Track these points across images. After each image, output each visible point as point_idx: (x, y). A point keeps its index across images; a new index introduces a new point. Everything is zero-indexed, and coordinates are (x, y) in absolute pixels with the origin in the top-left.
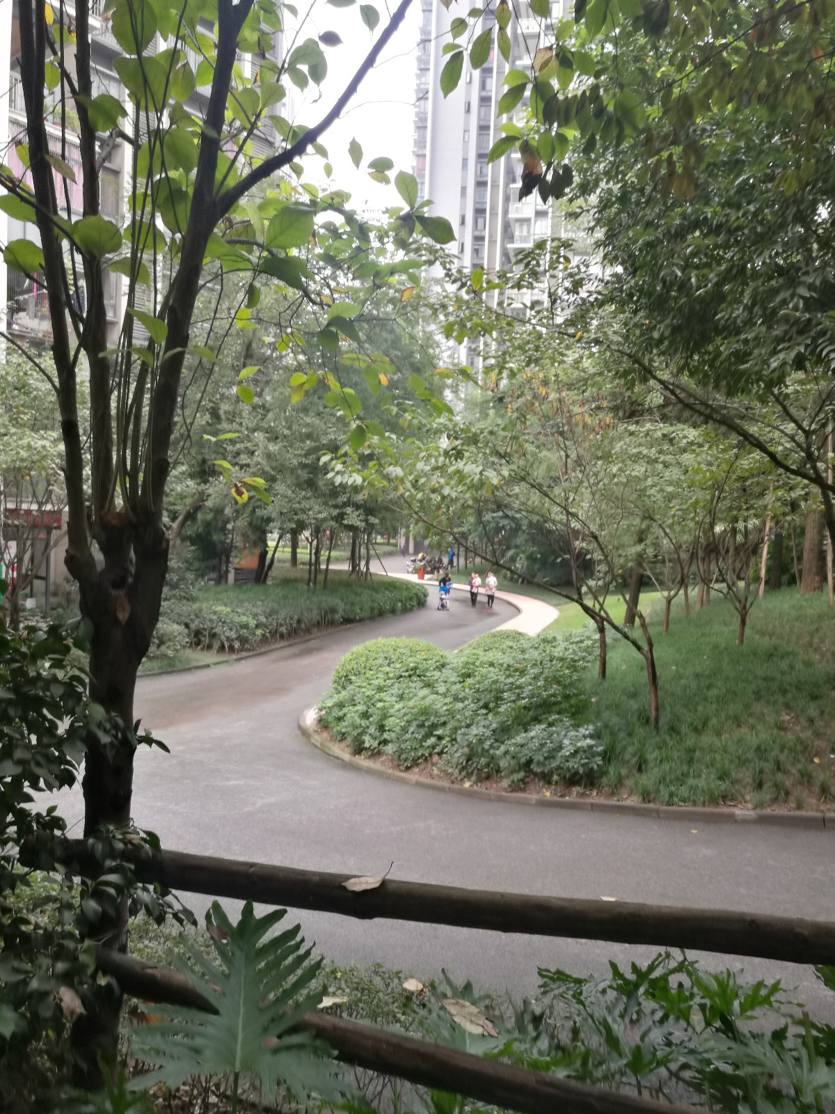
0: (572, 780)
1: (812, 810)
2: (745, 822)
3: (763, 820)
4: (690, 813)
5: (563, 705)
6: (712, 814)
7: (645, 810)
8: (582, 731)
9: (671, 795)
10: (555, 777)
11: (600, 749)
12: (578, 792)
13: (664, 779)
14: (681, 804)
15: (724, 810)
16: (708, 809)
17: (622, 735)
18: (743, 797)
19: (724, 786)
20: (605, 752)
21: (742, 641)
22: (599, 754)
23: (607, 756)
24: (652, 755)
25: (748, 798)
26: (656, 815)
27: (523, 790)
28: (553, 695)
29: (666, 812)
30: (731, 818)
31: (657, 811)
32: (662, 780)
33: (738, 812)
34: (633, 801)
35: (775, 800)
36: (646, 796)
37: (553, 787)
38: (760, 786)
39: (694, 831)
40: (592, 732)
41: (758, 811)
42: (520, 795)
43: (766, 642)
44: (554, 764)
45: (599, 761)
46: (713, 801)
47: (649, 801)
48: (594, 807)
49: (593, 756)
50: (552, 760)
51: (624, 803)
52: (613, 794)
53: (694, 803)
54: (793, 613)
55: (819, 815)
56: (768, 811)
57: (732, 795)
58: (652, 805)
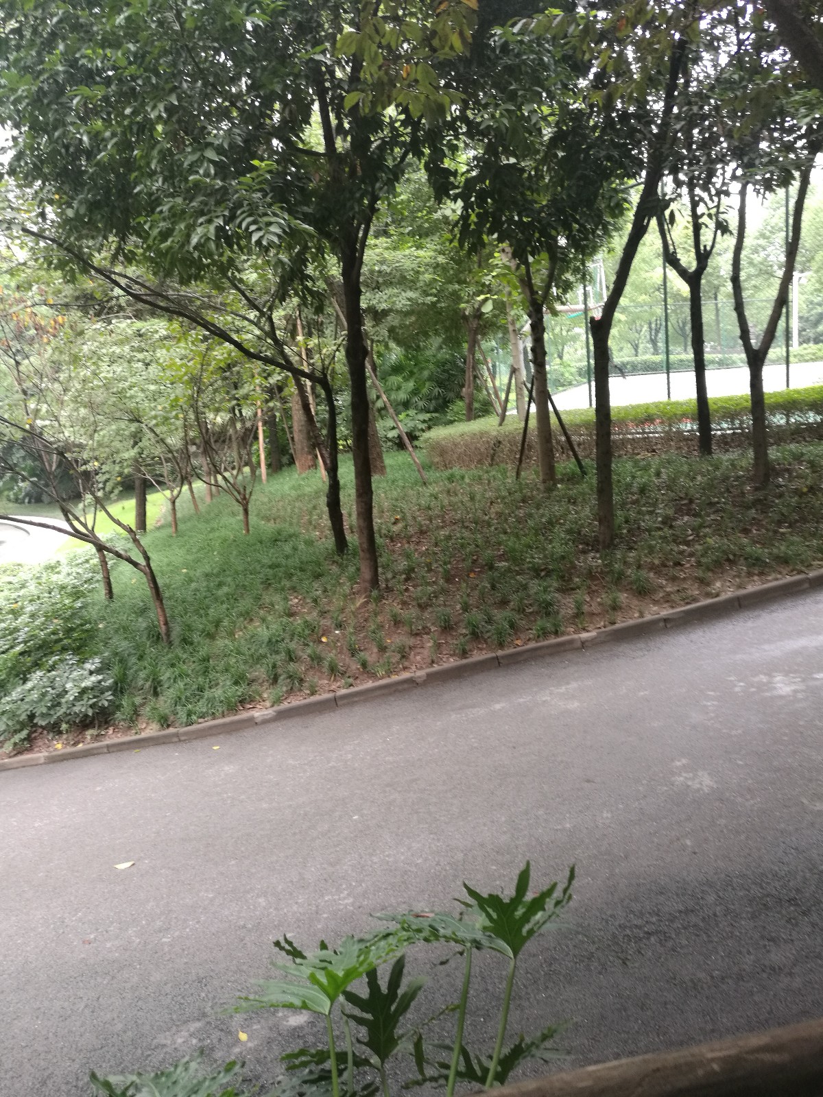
0: (84, 724)
1: (325, 692)
2: (266, 722)
3: (282, 716)
4: (211, 728)
5: (65, 642)
6: (232, 723)
7: (165, 736)
8: (88, 666)
9: (189, 715)
10: (64, 726)
11: (110, 682)
12: (92, 735)
13: (180, 699)
14: (200, 720)
15: (244, 715)
16: (227, 720)
17: (133, 660)
18: (260, 696)
19: (240, 690)
20: (116, 683)
21: (248, 530)
22: (108, 688)
23: (119, 688)
24: (166, 675)
25: (265, 695)
26: (177, 739)
27: (30, 750)
28: (54, 633)
29: (186, 734)
30: (251, 723)
31: (177, 735)
32: (178, 701)
33: (257, 714)
34: (151, 730)
35: (291, 691)
36: (165, 722)
37: (65, 736)
38: (275, 680)
39: (215, 748)
40: (99, 665)
41: (276, 708)
42: (27, 757)
43: (270, 527)
44: (61, 711)
45: (109, 695)
46: (232, 708)
47: (168, 726)
48: (111, 749)
49: (102, 693)
50: (58, 708)
51: (143, 735)
52: (129, 728)
53: (214, 716)
54: (293, 493)
55: (331, 695)
56: (285, 705)
57: (250, 696)
58: (171, 730)
